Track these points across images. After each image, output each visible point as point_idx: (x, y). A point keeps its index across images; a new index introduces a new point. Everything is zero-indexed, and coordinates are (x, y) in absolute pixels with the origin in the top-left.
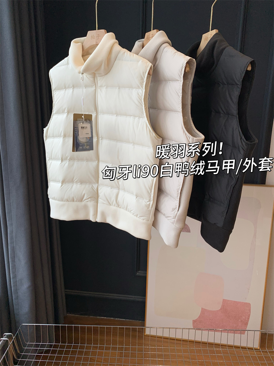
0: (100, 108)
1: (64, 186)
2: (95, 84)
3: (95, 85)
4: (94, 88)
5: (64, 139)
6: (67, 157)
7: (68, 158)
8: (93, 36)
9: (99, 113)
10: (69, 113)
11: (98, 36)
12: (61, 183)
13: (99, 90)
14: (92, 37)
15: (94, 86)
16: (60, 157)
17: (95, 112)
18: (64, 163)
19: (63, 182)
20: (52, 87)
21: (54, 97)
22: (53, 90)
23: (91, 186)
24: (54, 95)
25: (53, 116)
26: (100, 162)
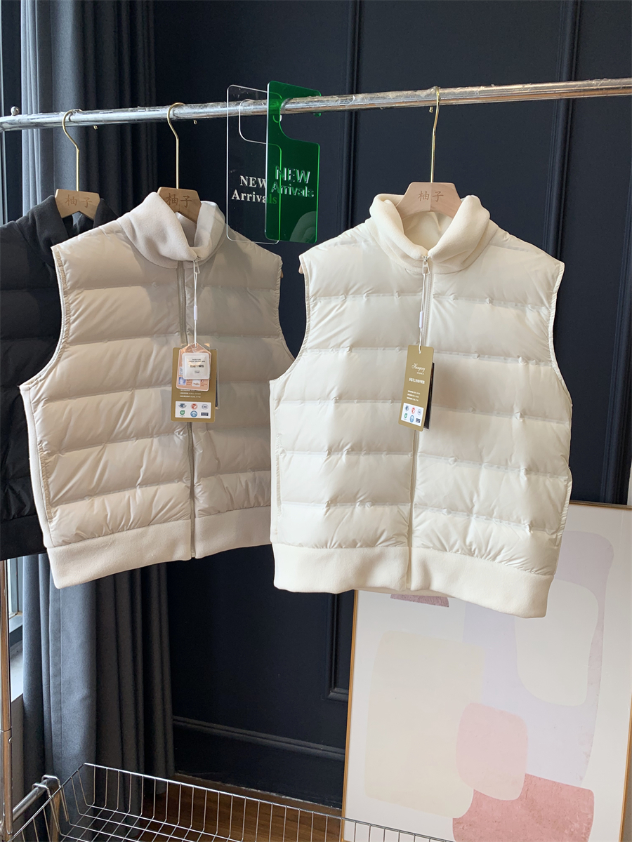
4: (418, 297)
5: (337, 404)
10: (353, 349)
11: (438, 195)
14: (423, 196)
18: (333, 458)
20: (308, 289)
21: (309, 310)
22: (308, 297)
23: (395, 508)
24: (311, 306)
25: (304, 354)
26: (418, 454)
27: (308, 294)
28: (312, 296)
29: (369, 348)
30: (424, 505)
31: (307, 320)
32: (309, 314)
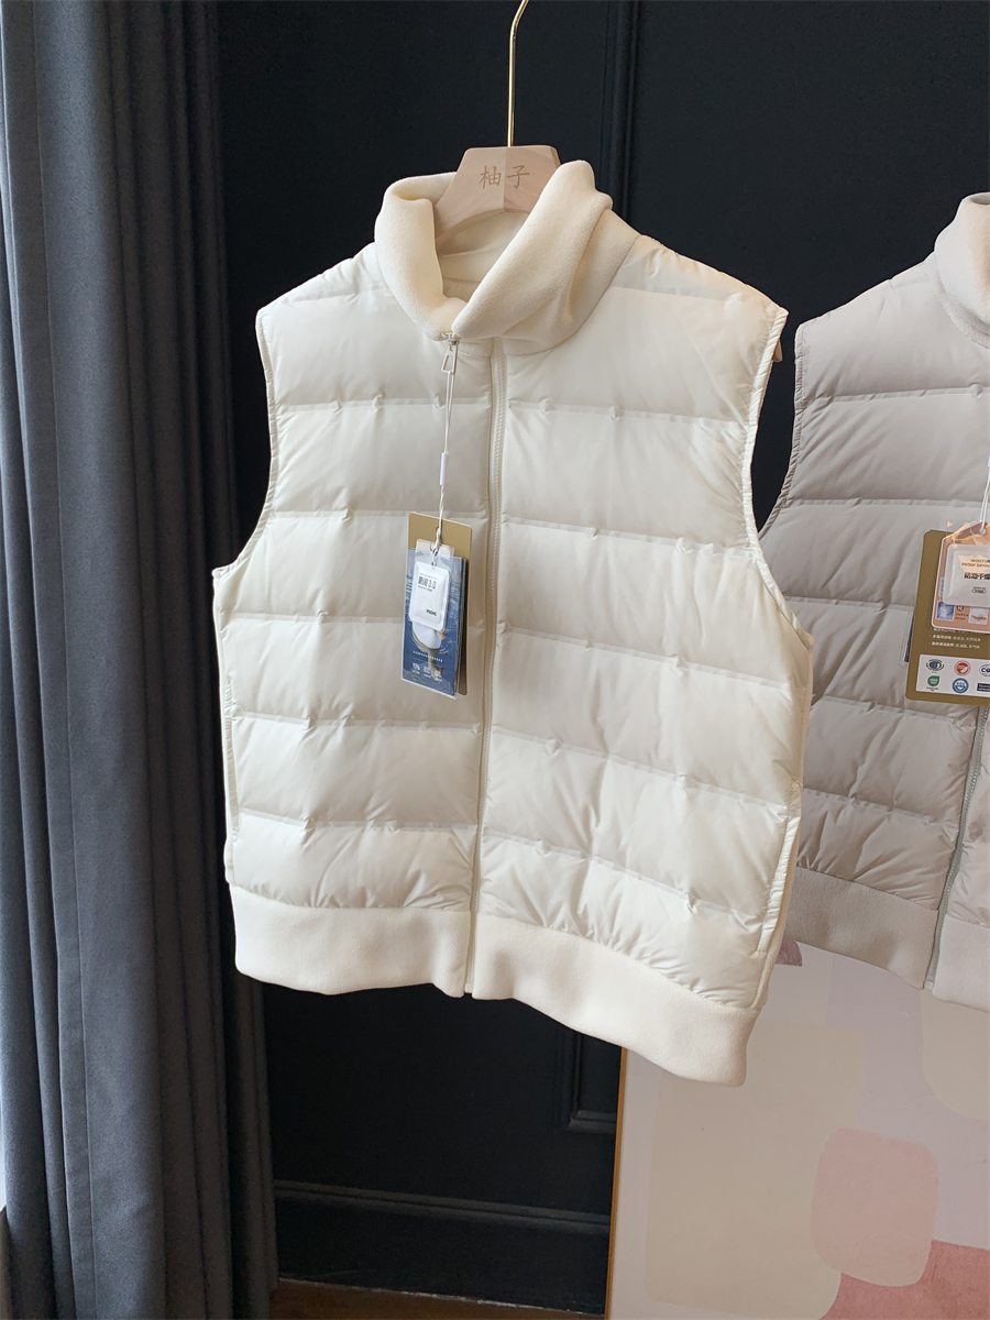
0: (506, 496)
1: (320, 838)
2: (491, 389)
3: (488, 393)
4: (482, 406)
5: (327, 625)
6: (337, 707)
7: (347, 711)
8: (492, 172)
9: (503, 516)
10: (357, 513)
11: (519, 172)
12: (305, 824)
13: (509, 415)
14: (487, 177)
15: (486, 398)
16: (304, 705)
17: (484, 512)
18: (321, 731)
19: (316, 819)
20: (272, 388)
21: (276, 432)
22: (273, 404)
23: (445, 836)
24: (278, 423)
25: (269, 521)
26: (493, 728)
27: (273, 398)
28: (282, 402)
29: (388, 512)
30: (503, 830)
31: (272, 452)
32: (275, 438)
